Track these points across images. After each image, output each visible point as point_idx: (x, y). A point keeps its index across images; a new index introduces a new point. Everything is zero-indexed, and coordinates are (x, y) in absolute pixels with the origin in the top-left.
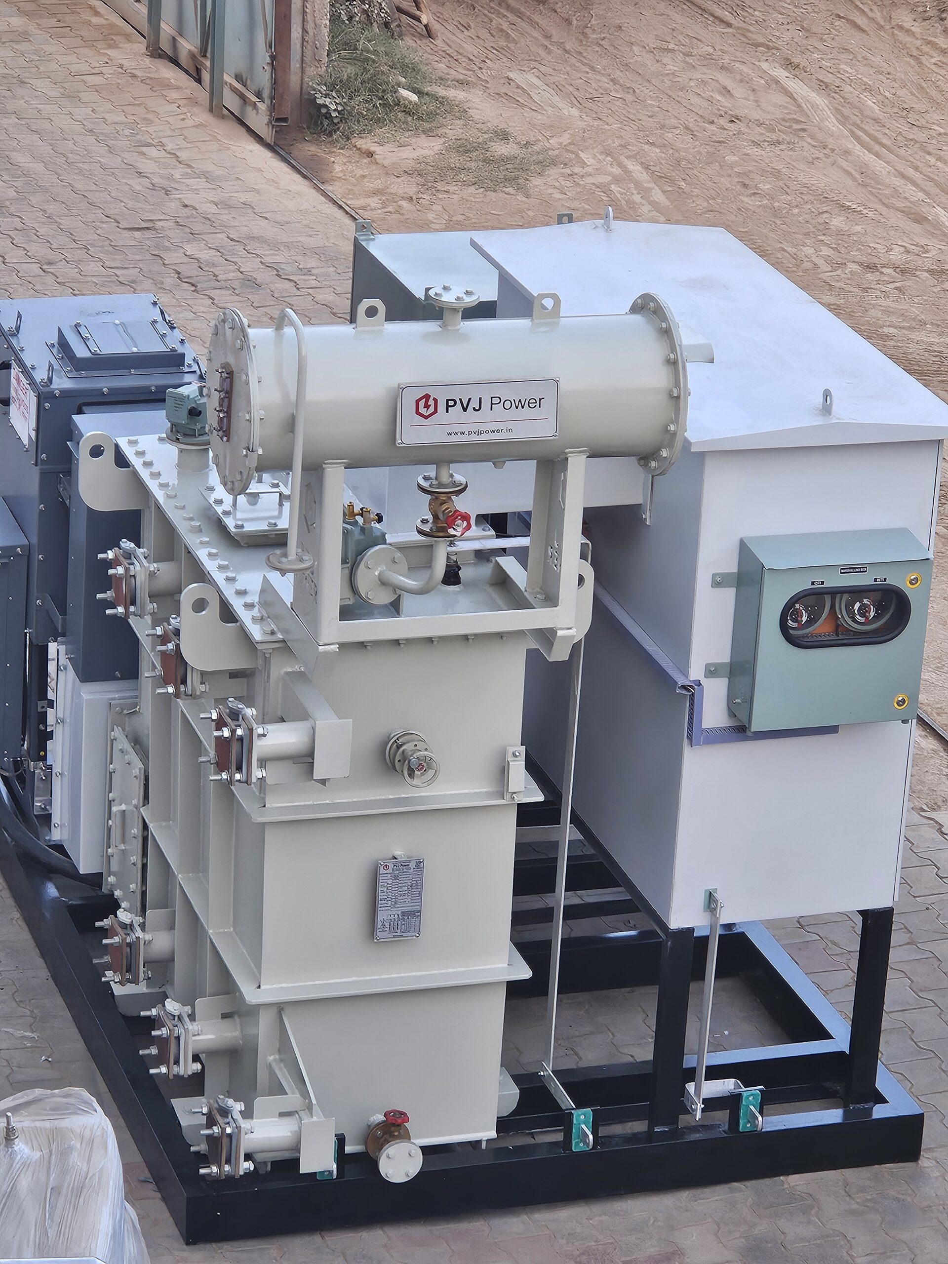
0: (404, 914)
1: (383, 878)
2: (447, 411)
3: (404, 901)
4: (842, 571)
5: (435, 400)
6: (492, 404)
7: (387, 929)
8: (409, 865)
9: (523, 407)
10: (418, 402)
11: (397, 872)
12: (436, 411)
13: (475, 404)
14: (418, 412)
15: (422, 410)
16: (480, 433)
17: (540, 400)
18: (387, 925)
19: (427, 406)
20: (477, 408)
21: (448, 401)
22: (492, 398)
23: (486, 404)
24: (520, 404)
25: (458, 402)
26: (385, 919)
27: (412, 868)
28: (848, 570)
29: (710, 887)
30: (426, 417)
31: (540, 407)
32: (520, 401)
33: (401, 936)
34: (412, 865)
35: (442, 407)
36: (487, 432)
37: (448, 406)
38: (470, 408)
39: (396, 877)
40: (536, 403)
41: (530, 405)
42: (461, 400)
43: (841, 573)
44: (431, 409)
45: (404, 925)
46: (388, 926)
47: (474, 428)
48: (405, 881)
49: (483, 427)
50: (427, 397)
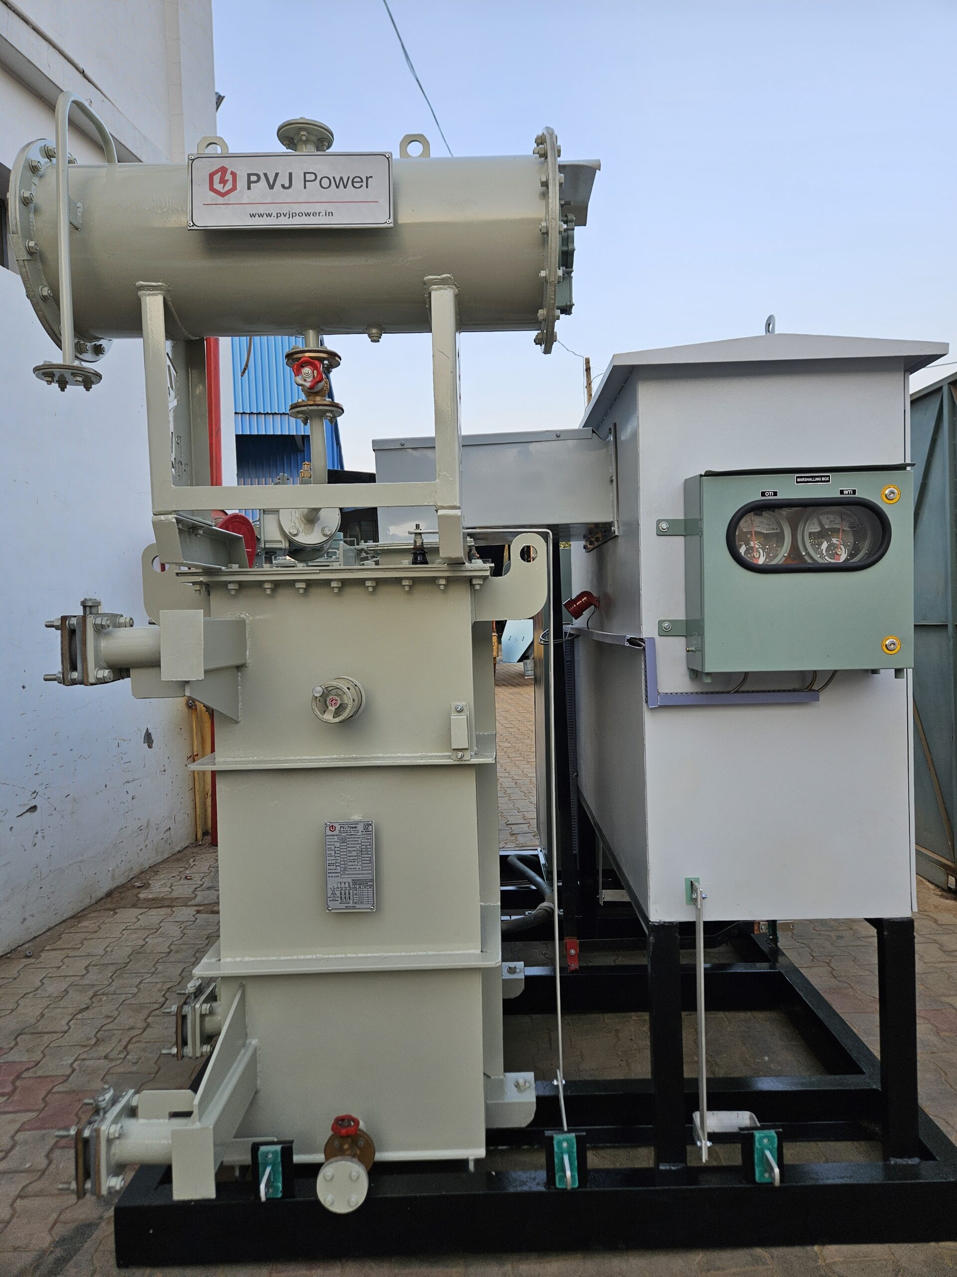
0: (355, 882)
1: (330, 840)
2: (249, 188)
3: (354, 867)
4: (799, 480)
5: (233, 174)
6: (305, 181)
7: (337, 899)
8: (355, 827)
9: (345, 187)
10: (211, 176)
11: (345, 834)
12: (234, 188)
13: (283, 180)
14: (212, 189)
15: (218, 186)
16: (293, 215)
17: (367, 179)
18: (338, 893)
19: (223, 181)
20: (287, 185)
21: (249, 175)
22: (305, 173)
23: (298, 182)
24: (341, 183)
25: (262, 177)
26: (335, 887)
27: (360, 831)
28: (806, 480)
29: (692, 876)
30: (223, 195)
31: (367, 187)
32: (341, 178)
33: (354, 907)
34: (360, 827)
35: (242, 183)
36: (300, 214)
37: (249, 183)
38: (278, 185)
39: (343, 841)
40: (362, 182)
41: (355, 184)
42: (265, 175)
43: (797, 482)
44: (229, 186)
45: (356, 894)
46: (339, 895)
47: (285, 209)
48: (355, 845)
49: (296, 209)
50: (223, 170)
